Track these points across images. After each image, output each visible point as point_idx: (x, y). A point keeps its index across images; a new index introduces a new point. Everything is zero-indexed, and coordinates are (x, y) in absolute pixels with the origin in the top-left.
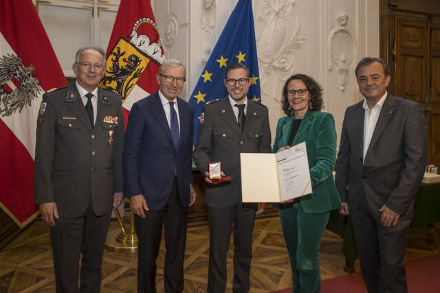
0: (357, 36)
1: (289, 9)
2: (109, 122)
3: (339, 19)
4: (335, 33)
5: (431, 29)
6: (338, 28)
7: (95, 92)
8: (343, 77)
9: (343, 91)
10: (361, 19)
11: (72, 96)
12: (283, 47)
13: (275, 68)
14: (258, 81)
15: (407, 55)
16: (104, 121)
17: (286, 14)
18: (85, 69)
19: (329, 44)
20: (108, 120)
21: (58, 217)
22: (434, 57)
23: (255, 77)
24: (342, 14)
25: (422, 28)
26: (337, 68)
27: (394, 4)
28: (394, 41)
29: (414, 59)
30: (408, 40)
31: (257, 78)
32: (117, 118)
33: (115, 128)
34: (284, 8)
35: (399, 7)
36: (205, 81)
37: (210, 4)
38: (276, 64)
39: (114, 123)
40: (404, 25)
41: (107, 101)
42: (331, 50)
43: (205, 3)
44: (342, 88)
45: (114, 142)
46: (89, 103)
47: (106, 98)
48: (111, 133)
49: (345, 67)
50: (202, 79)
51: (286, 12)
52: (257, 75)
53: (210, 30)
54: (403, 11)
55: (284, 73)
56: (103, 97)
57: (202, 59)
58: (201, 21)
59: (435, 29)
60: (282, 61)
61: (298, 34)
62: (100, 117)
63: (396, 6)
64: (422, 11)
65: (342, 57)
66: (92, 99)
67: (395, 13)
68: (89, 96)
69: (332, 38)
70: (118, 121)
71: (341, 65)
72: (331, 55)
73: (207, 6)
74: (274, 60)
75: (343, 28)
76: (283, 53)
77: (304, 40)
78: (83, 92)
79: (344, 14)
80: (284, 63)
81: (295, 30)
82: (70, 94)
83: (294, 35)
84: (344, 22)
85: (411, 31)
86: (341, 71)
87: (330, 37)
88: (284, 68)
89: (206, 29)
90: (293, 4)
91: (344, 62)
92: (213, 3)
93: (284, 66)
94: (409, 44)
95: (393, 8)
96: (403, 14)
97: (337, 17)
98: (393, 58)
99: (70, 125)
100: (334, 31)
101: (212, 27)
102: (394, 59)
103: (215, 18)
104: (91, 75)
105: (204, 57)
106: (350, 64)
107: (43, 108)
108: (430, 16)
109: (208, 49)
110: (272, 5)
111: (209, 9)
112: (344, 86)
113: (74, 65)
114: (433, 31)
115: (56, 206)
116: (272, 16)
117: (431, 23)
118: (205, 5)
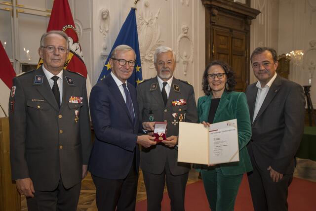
0: (193, 40)
1: (155, 21)
2: (75, 102)
3: (183, 29)
4: (181, 38)
5: (232, 38)
6: (182, 34)
7: (60, 75)
8: (186, 66)
9: (185, 75)
10: (196, 29)
11: (39, 79)
12: (151, 46)
13: (146, 60)
14: (140, 69)
15: (221, 53)
16: (70, 102)
17: (153, 25)
18: (50, 52)
19: (178, 45)
20: (73, 100)
21: (34, 192)
22: (234, 55)
23: (139, 66)
24: (184, 26)
25: (227, 37)
26: (182, 61)
27: (213, 21)
28: (213, 43)
29: (223, 56)
30: (221, 44)
31: (140, 67)
32: (81, 98)
33: (80, 107)
34: (152, 21)
35: (216, 24)
36: (108, 69)
37: (106, 15)
38: (147, 57)
39: (79, 103)
40: (218, 35)
41: (72, 83)
42: (179, 49)
43: (102, 15)
44: (185, 73)
45: (79, 120)
46: (56, 85)
47: (70, 80)
48: (76, 112)
49: (187, 60)
50: (105, 68)
51: (152, 23)
52: (140, 65)
53: (106, 33)
54: (218, 26)
55: (151, 64)
56: (68, 79)
57: (101, 53)
58: (100, 27)
59: (234, 38)
60: (151, 55)
61: (159, 38)
62: (66, 98)
63: (214, 23)
64: (227, 26)
65: (185, 54)
66: (58, 82)
67: (213, 27)
68: (55, 79)
69: (180, 41)
70: (82, 101)
71: (184, 58)
72: (179, 53)
73: (104, 17)
74: (145, 55)
75: (186, 35)
76: (151, 50)
77: (163, 42)
78: (49, 75)
79: (186, 26)
80: (151, 57)
81: (158, 35)
82: (37, 78)
83: (157, 38)
84: (186, 31)
85: (222, 38)
86: (184, 63)
87: (178, 41)
88: (151, 60)
89: (104, 32)
90: (157, 18)
91: (186, 57)
92: (108, 15)
93: (151, 59)
94: (221, 46)
95: (212, 23)
96: (218, 27)
97: (182, 28)
98: (212, 54)
99: (39, 107)
100: (180, 37)
101: (107, 32)
102: (213, 56)
103: (109, 25)
104: (56, 58)
105: (102, 52)
106: (189, 57)
107: (13, 92)
108: (231, 30)
109: (105, 47)
110: (144, 18)
111: (106, 19)
112: (186, 72)
113: (40, 49)
114: (233, 40)
115: (32, 182)
116: (145, 25)
117: (232, 34)
118: (102, 16)
